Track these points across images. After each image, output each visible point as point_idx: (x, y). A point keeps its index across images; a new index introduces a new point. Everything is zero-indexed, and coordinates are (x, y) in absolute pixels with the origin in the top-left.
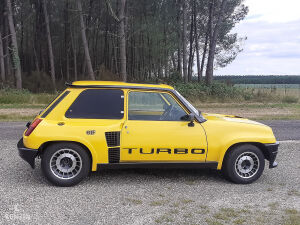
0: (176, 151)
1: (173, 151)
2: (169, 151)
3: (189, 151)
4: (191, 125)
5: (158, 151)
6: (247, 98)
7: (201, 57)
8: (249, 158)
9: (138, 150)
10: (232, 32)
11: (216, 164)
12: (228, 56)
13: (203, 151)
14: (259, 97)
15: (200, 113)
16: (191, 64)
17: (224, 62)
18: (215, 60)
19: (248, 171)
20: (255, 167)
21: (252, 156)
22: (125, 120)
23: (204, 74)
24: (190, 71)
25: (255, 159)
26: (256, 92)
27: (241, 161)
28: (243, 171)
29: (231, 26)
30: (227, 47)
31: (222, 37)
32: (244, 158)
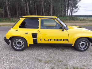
0: (57, 40)
1: (56, 40)
2: (55, 40)
3: (62, 40)
4: (63, 31)
5: (51, 40)
6: (80, 20)
7: (70, 11)
8: (84, 43)
9: (44, 40)
10: (77, 5)
11: (72, 44)
12: (76, 10)
13: (67, 40)
14: (84, 20)
15: (67, 26)
16: (67, 13)
17: (75, 12)
18: (73, 12)
19: (83, 47)
20: (86, 46)
21: (85, 42)
22: (39, 29)
23: (70, 15)
24: (67, 14)
25: (86, 43)
26: (83, 19)
27: (81, 44)
28: (82, 47)
29: (77, 3)
30: (76, 8)
31: (75, 6)
32: (82, 43)
